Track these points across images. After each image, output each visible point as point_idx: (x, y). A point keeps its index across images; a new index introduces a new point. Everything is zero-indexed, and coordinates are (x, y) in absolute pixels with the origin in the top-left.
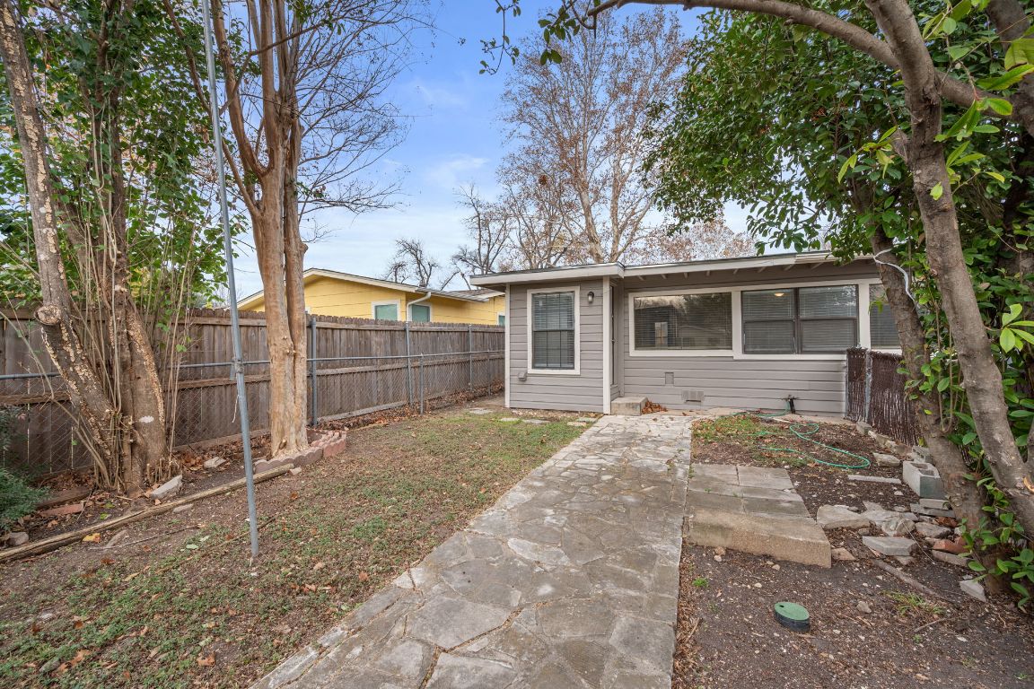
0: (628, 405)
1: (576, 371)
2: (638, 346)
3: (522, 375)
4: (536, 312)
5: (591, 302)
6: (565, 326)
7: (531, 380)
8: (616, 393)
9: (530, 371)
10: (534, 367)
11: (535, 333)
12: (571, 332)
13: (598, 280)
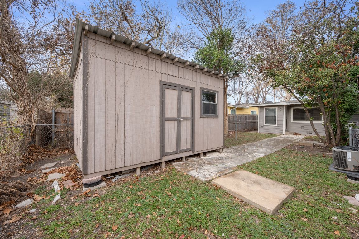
0: (290, 133)
1: (276, 125)
2: (294, 120)
3: (262, 126)
4: (266, 112)
5: (281, 110)
6: (273, 115)
7: (264, 127)
8: (287, 130)
9: (264, 125)
10: (265, 124)
11: (266, 117)
12: (275, 117)
13: (283, 106)
